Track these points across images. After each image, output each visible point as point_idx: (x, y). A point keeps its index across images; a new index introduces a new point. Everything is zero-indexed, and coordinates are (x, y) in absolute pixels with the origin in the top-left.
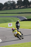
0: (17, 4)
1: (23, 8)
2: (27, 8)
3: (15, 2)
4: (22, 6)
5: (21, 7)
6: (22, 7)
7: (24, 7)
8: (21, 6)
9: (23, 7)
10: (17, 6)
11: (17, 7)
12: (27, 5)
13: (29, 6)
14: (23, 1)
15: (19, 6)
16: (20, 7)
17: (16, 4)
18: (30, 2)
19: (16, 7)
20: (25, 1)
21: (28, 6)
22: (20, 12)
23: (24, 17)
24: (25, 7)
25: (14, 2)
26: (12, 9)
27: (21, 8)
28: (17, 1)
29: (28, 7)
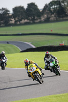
0: (13, 15)
1: (26, 24)
2: (34, 23)
3: (9, 11)
4: (24, 19)
5: (21, 22)
6: (23, 21)
7: (28, 21)
8: (21, 20)
9: (26, 21)
10: (13, 19)
11: (13, 21)
12: (34, 17)
13: (40, 19)
14: (27, 9)
15: (17, 19)
16: (19, 21)
17: (10, 15)
18: (41, 11)
19: (11, 22)
20: (32, 9)
21: (37, 19)
22: (20, 33)
23: (29, 43)
24: (31, 22)
25: (6, 11)
26: (2, 25)
27: (21, 24)
28: (13, 9)
29: (36, 21)
